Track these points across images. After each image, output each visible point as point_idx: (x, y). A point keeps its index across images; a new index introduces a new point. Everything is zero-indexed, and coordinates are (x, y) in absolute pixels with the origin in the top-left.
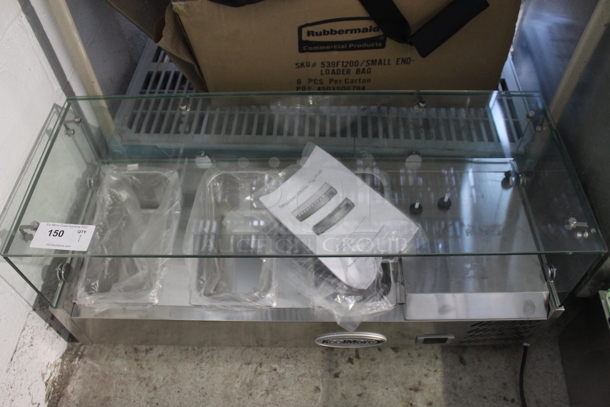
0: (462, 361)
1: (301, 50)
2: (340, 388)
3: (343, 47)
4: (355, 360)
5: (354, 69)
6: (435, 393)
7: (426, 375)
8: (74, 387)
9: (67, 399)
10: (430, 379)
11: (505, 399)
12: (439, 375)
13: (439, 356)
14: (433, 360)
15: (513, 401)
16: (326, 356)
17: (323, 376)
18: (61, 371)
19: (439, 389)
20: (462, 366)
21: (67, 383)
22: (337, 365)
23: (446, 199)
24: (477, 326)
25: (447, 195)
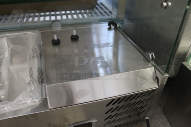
23: (75, 34)
24: (110, 106)
25: (74, 31)
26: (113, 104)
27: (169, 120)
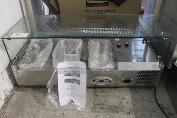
0: (136, 92)
1: (87, 6)
2: (98, 99)
3: (97, 5)
4: (103, 92)
5: (100, 13)
6: (129, 100)
7: (125, 95)
8: (14, 98)
9: (11, 101)
10: (127, 96)
11: (151, 101)
12: (129, 95)
13: (129, 91)
14: (127, 92)
15: (153, 102)
16: (94, 91)
17: (93, 96)
18: (10, 94)
19: (130, 99)
20: (136, 93)
21: (11, 97)
22: (97, 93)
23: (127, 44)
24: (139, 74)
25: (127, 42)
26: (140, 73)
27: (166, 90)
